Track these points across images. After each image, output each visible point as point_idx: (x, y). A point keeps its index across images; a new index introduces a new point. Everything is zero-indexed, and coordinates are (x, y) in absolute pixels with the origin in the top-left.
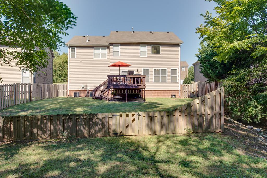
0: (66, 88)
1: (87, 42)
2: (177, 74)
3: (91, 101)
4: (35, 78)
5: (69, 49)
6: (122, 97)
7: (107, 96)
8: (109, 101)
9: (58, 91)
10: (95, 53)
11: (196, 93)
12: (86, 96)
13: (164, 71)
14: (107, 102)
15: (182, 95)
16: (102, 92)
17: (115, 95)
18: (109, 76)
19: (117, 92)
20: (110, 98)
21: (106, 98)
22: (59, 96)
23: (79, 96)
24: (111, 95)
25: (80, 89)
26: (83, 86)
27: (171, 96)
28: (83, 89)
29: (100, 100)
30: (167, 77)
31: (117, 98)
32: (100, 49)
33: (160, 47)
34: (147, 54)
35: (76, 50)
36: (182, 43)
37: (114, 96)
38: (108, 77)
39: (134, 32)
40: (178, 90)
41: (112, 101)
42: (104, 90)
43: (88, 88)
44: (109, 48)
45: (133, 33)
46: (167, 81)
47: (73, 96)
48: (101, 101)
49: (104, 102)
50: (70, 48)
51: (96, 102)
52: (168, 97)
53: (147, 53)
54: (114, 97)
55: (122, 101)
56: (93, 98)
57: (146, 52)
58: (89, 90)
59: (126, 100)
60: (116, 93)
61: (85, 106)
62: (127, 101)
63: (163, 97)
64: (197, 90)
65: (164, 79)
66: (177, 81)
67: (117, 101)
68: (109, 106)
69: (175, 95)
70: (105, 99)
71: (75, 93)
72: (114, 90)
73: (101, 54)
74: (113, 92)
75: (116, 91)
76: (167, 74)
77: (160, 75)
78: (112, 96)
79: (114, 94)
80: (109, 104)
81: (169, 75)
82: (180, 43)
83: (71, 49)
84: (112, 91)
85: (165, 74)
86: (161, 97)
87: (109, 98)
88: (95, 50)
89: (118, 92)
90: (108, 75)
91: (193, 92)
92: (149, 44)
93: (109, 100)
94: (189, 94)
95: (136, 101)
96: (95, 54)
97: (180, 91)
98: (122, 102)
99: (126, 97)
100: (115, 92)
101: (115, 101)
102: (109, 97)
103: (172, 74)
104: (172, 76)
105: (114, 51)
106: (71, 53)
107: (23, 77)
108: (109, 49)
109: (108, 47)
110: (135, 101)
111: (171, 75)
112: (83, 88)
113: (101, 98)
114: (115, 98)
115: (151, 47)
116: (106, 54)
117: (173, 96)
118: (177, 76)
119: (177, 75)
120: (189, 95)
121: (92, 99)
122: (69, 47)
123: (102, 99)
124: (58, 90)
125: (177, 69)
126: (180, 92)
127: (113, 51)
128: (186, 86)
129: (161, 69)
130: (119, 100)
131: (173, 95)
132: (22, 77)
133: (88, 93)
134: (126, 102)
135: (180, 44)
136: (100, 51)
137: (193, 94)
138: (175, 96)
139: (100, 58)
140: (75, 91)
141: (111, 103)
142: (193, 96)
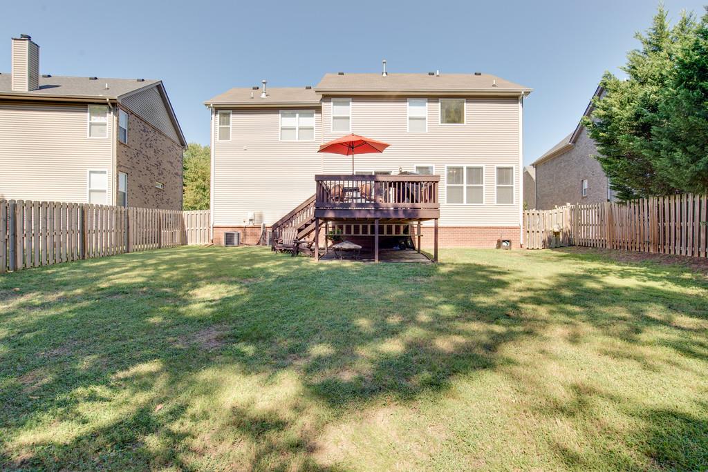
0: (207, 221)
1: (263, 99)
2: (514, 180)
3: (265, 259)
4: (124, 194)
5: (213, 116)
6: (360, 247)
7: (314, 244)
8: (320, 257)
9: (186, 229)
10: (284, 125)
11: (565, 234)
12: (257, 244)
13: (475, 174)
14: (315, 261)
15: (525, 240)
16: (300, 230)
17: (337, 240)
18: (320, 179)
19: (344, 233)
20: (324, 249)
21: (311, 250)
22: (190, 244)
23: (239, 244)
24: (326, 240)
25: (244, 225)
26: (250, 216)
27: (495, 244)
28: (251, 225)
29: (293, 256)
30: (484, 189)
31: (345, 250)
32: (297, 115)
33: (465, 104)
34: (427, 125)
35: (233, 117)
36: (527, 93)
37: (334, 244)
38: (318, 181)
39: (386, 73)
40: (517, 225)
41: (329, 257)
42: (306, 225)
43: (264, 223)
44: (321, 113)
45: (384, 75)
46: (484, 200)
47: (223, 243)
48: (296, 259)
49: (304, 264)
50: (216, 113)
51: (278, 263)
52: (486, 247)
53: (427, 122)
54: (336, 246)
55: (360, 259)
56: (274, 249)
57: (424, 119)
58: (266, 226)
59: (377, 256)
60: (342, 233)
61: (233, 279)
62: (379, 260)
63: (476, 247)
64: (567, 227)
65: (476, 196)
66: (514, 202)
67: (345, 259)
68: (318, 279)
69: (508, 241)
70: (308, 253)
71: (227, 234)
72: (333, 227)
73: (300, 129)
74: (331, 232)
75: (341, 227)
76: (484, 182)
77: (465, 185)
78: (330, 243)
79: (334, 237)
80: (322, 269)
81: (490, 182)
82: (523, 93)
83: (218, 116)
84: (331, 229)
85: (480, 180)
86: (468, 247)
87: (321, 249)
88: (283, 118)
89: (348, 230)
90: (316, 176)
91: (557, 234)
92: (433, 98)
93: (322, 254)
94: (545, 237)
95: (406, 259)
96: (282, 129)
97: (522, 229)
98: (361, 263)
99: (374, 248)
100: (338, 233)
101: (338, 258)
102: (321, 244)
103: (500, 180)
104: (497, 187)
105: (334, 118)
106: (218, 126)
107: (90, 191)
108: (320, 115)
109: (318, 109)
110: (401, 258)
111: (496, 185)
112: (251, 220)
113: (296, 250)
114: (338, 249)
115: (440, 104)
116: (313, 129)
117: (504, 244)
118: (512, 187)
119: (514, 185)
120: (544, 242)
121: (270, 252)
122: (214, 110)
123: (298, 252)
124: (186, 226)
125: (514, 166)
126: (522, 232)
127: (332, 116)
128: (536, 215)
129: (468, 168)
130: (349, 255)
131: (504, 241)
132: (88, 192)
133: (264, 233)
134: (377, 261)
135: (520, 98)
136: (296, 121)
137: (556, 239)
138: (510, 245)
139: (297, 140)
140: (229, 231)
141: (328, 266)
142: (556, 243)
